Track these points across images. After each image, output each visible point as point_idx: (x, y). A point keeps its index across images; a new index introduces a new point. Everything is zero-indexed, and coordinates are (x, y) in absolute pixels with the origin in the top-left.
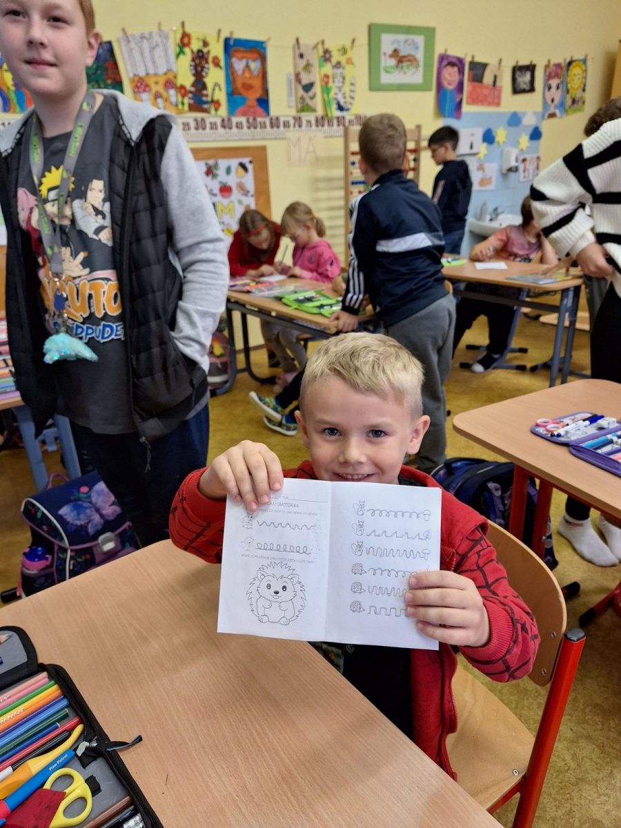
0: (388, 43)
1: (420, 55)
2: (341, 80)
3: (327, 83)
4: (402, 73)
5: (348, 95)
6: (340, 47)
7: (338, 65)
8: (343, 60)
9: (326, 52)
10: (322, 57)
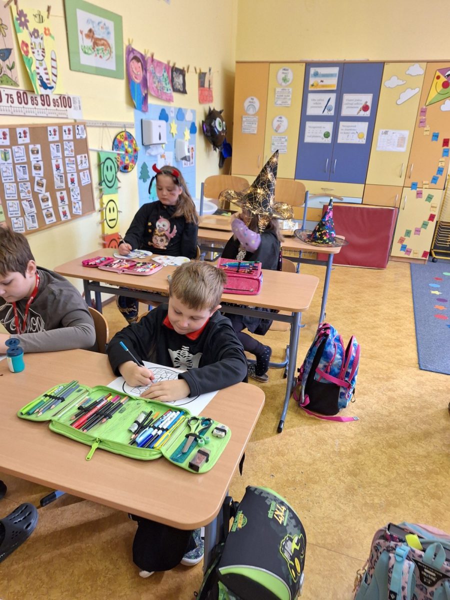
0: (83, 20)
1: (112, 41)
2: (40, 53)
3: (27, 53)
4: (98, 56)
5: (50, 70)
6: (36, 13)
7: (35, 33)
8: (41, 29)
9: (21, 14)
10: (17, 19)
